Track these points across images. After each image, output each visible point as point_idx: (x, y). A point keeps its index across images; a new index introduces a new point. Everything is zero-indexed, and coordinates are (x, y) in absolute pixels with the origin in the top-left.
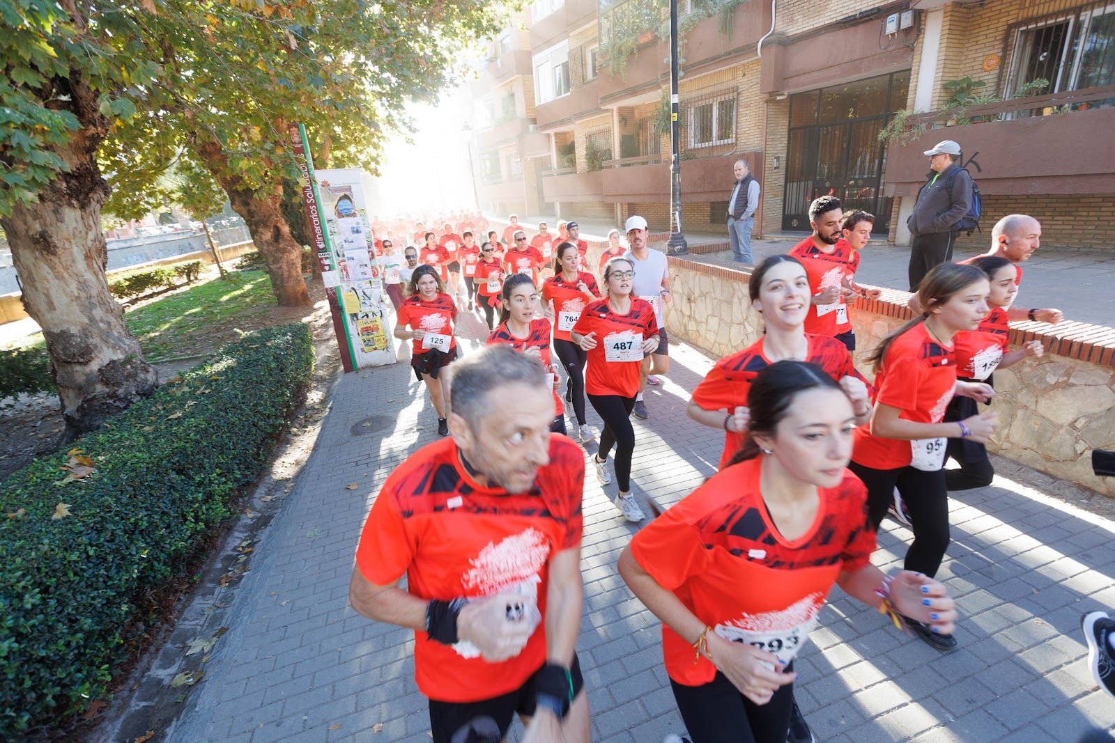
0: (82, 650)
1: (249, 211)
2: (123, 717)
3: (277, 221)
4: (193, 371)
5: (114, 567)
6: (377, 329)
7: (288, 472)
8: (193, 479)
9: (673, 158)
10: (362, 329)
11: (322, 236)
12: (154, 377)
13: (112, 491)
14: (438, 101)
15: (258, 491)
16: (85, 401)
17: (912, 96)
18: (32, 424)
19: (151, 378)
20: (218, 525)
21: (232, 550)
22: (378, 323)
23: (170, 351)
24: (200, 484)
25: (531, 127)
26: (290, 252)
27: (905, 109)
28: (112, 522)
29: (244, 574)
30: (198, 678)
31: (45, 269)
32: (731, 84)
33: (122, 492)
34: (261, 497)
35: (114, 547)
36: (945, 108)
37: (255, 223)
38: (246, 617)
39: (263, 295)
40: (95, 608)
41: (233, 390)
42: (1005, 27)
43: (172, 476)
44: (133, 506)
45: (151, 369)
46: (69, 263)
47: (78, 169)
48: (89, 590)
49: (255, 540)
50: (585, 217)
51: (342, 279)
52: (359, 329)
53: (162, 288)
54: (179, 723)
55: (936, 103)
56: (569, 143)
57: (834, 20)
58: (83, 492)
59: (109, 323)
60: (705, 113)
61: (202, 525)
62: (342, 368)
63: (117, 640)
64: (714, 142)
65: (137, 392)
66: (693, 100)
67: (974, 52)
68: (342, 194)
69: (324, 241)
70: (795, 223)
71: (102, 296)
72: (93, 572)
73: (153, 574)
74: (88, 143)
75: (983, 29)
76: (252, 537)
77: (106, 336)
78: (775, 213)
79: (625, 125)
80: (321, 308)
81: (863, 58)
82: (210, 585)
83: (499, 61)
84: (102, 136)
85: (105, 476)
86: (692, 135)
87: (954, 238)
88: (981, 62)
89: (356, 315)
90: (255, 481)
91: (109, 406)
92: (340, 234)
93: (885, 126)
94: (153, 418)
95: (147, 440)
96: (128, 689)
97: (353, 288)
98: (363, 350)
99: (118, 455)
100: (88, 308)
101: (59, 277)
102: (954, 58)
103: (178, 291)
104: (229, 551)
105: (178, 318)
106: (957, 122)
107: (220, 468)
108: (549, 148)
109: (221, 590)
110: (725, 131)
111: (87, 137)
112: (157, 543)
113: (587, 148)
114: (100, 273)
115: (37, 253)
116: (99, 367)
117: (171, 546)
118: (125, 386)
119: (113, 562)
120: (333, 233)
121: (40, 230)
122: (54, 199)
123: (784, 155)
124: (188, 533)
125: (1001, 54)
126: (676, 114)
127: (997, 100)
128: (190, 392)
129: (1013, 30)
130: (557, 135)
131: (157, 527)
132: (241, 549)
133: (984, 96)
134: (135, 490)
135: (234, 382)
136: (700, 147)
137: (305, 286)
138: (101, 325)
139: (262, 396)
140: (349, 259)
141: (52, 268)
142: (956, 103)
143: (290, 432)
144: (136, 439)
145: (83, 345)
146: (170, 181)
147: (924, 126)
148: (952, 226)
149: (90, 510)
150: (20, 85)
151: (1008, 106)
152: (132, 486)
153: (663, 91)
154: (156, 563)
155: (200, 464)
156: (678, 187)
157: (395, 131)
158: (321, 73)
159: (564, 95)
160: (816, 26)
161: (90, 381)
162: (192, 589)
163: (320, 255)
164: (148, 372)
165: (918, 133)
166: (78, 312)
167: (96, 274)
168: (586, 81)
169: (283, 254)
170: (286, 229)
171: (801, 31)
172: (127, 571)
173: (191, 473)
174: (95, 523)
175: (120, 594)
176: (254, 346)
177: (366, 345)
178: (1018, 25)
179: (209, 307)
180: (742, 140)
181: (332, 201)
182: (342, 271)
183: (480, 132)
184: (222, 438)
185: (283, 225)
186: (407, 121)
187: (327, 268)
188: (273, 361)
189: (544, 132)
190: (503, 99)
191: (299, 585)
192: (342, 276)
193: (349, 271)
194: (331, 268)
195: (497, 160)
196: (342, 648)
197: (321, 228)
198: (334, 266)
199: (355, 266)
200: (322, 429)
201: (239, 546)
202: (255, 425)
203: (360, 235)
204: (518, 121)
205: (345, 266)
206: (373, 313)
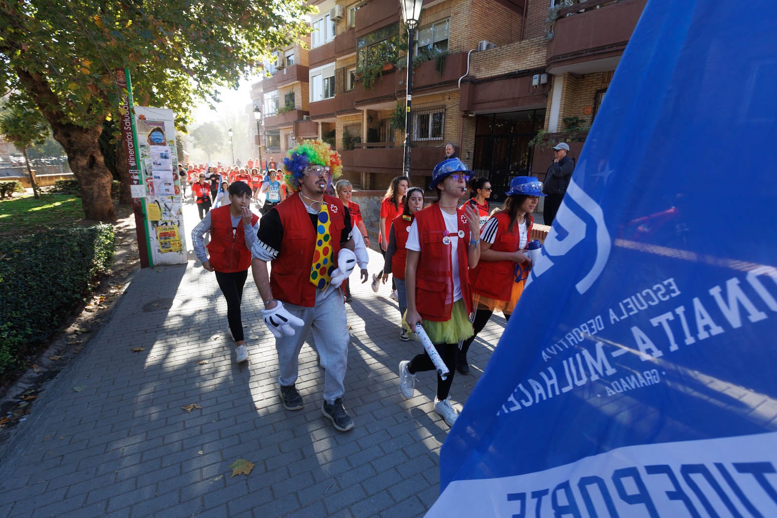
1: (69, 141)
3: (93, 152)
6: (174, 235)
9: (406, 136)
10: (161, 234)
11: (135, 156)
14: (238, 85)
15: (48, 351)
17: (547, 123)
21: (13, 398)
22: (176, 230)
25: (305, 116)
26: (102, 177)
29: (23, 417)
32: (442, 103)
34: (49, 356)
36: (565, 131)
37: (73, 151)
38: (21, 451)
39: (73, 212)
41: (35, 259)
42: (594, 92)
49: (39, 390)
51: (148, 193)
52: (158, 234)
55: (560, 129)
56: (331, 131)
57: (504, 73)
60: (424, 120)
62: (139, 264)
64: (430, 138)
66: (417, 110)
67: (580, 103)
68: (156, 127)
75: (584, 91)
76: (36, 387)
79: (372, 120)
81: (519, 98)
83: (285, 70)
86: (416, 132)
88: (583, 110)
89: (156, 222)
90: (46, 341)
92: (149, 156)
93: (532, 138)
97: (156, 201)
98: (159, 251)
102: (569, 105)
104: (10, 398)
106: (572, 140)
107: (11, 322)
108: (317, 133)
110: (437, 132)
113: (344, 135)
120: (144, 156)
123: (472, 151)
125: (593, 106)
126: (409, 108)
130: (323, 124)
133: (585, 128)
136: (420, 140)
137: (112, 205)
139: (62, 271)
140: (156, 177)
142: (571, 130)
153: (398, 102)
157: (203, 100)
159: (330, 98)
160: (493, 75)
163: (131, 171)
168: (346, 91)
169: (96, 178)
170: (101, 159)
171: (484, 77)
176: (60, 235)
177: (163, 247)
178: (601, 91)
180: (447, 139)
181: (146, 131)
182: (148, 186)
183: (267, 116)
184: (18, 296)
185: (98, 155)
186: (213, 93)
187: (135, 182)
188: (77, 246)
189: (314, 121)
190: (286, 96)
191: (80, 422)
192: (148, 190)
193: (155, 186)
194: (139, 182)
195: (278, 138)
196: (119, 470)
197: (134, 151)
198: (142, 181)
199: (160, 184)
200: (116, 306)
201: (21, 394)
202: (52, 293)
203: (167, 160)
204: (296, 112)
205: (151, 182)
206: (172, 222)
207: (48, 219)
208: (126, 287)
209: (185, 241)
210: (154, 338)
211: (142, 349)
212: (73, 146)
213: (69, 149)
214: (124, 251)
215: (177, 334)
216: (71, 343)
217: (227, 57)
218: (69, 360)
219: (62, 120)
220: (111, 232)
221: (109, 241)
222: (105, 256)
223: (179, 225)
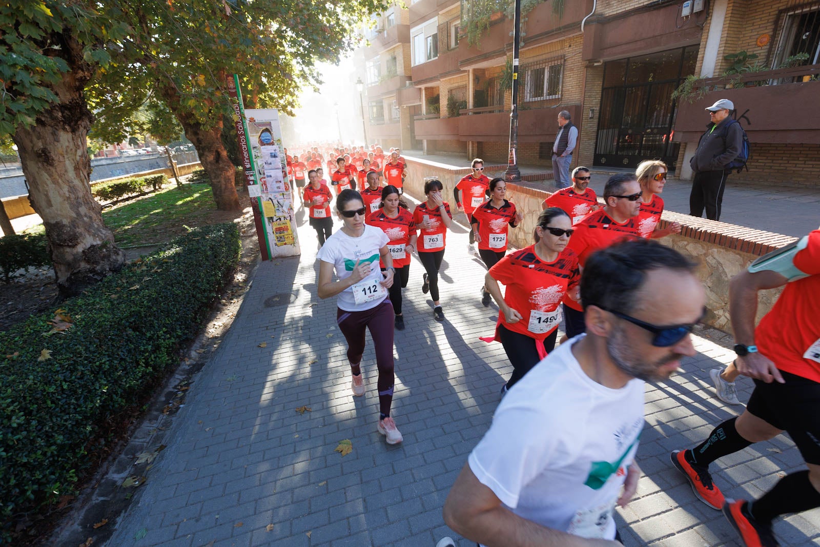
0: (56, 458)
1: (198, 139)
2: (86, 508)
3: (218, 148)
4: (151, 255)
5: (82, 398)
6: (287, 229)
7: (217, 332)
8: (145, 335)
9: (512, 108)
10: (276, 229)
11: (249, 159)
12: (123, 259)
13: (82, 342)
14: (339, 61)
15: (195, 345)
16: (73, 274)
17: (699, 65)
18: (37, 289)
19: (120, 258)
20: (163, 369)
21: (173, 388)
22: (288, 225)
23: (138, 240)
24: (150, 339)
25: (408, 82)
26: (227, 171)
27: (693, 73)
28: (82, 365)
29: (182, 406)
30: (142, 481)
31: (45, 176)
32: (560, 53)
33: (91, 343)
34: (196, 350)
35: (83, 383)
36: (724, 74)
37: (202, 148)
38: (180, 438)
39: (207, 201)
40: (67, 427)
41: (178, 270)
42: (777, 12)
43: (129, 332)
44: (99, 354)
45: (120, 253)
46: (63, 172)
47: (70, 102)
48: (62, 414)
49: (190, 381)
50: (445, 151)
51: (263, 191)
52: (274, 229)
53: (134, 194)
54: (126, 514)
55: (718, 71)
56: (435, 95)
57: (642, 5)
58: (62, 341)
59: (91, 218)
61: (150, 369)
62: (260, 256)
63: (82, 452)
64: (545, 97)
65: (110, 269)
66: (530, 65)
67: (750, 31)
68: (264, 128)
69: (250, 162)
70: (603, 160)
71: (86, 198)
72: (66, 401)
73: (112, 404)
74: (77, 84)
75: (759, 13)
76: (188, 379)
77: (88, 228)
78: (589, 152)
79: (478, 82)
80: (248, 212)
81: (662, 35)
82: (155, 413)
83: (385, 32)
84: (88, 78)
85: (79, 331)
86: (528, 91)
87: (726, 175)
88: (755, 40)
89: (272, 218)
90: (193, 338)
91: (90, 278)
92: (262, 157)
93: (677, 87)
94: (119, 289)
95: (113, 305)
96: (91, 487)
97: (270, 198)
98: (276, 245)
99: (90, 315)
100: (76, 206)
101: (55, 182)
102: (734, 36)
103: (146, 196)
104: (170, 388)
105: (146, 216)
107: (166, 327)
108: (420, 99)
109: (163, 417)
110: (554, 88)
111: (77, 79)
112: (116, 381)
113: (449, 100)
114: (85, 181)
115: (40, 164)
116: (82, 249)
117: (126, 384)
118: (101, 265)
119: (82, 393)
120: (256, 157)
121: (42, 147)
122: (53, 124)
123: (598, 108)
124: (140, 375)
125: (771, 33)
126: (516, 74)
127: (767, 69)
128: (147, 270)
129: (783, 14)
130: (426, 89)
131: (116, 369)
132: (179, 387)
133: (756, 66)
134: (100, 341)
135: (179, 264)
136: (533, 100)
137: (237, 196)
138: (85, 219)
139: (200, 276)
140: (268, 176)
141: (51, 176)
142: (734, 71)
143: (220, 303)
144: (104, 304)
145: (72, 233)
146: (143, 116)
147: (707, 88)
148: (725, 166)
149: (66, 355)
150: (25, 37)
151: (775, 75)
152: (98, 338)
153: (508, 57)
154: (114, 396)
155: (151, 324)
156: (516, 131)
157: (307, 83)
158: (250, 35)
159: (433, 59)
160: (627, 9)
161: (76, 260)
162: (142, 416)
163: (247, 173)
164: (118, 254)
165: (703, 94)
166: (69, 209)
167: (82, 181)
168: (450, 49)
169: (222, 171)
170: (224, 153)
171: (615, 13)
172: (92, 402)
173: (144, 330)
174: (69, 365)
175: (86, 418)
176: (196, 239)
177: (279, 241)
178: (787, 10)
179: (168, 209)
180: (566, 96)
182: (262, 185)
183: (370, 86)
184: (168, 305)
185: (222, 150)
186: (315, 75)
187: (252, 183)
188: (209, 250)
189: (417, 87)
190: (388, 61)
191: (219, 416)
192: (262, 189)
193: (268, 185)
194: (255, 183)
195: (382, 107)
196: (247, 465)
197: (248, 153)
198: (257, 181)
199: (272, 182)
201: (178, 385)
202: (194, 296)
203: (277, 159)
204: (398, 78)
205: (265, 181)
206: (285, 218)
207: (189, 211)
209: (297, 234)
212: (200, 144)
213: (199, 146)
216: (212, 337)
217: (325, 38)
223: (290, 220)
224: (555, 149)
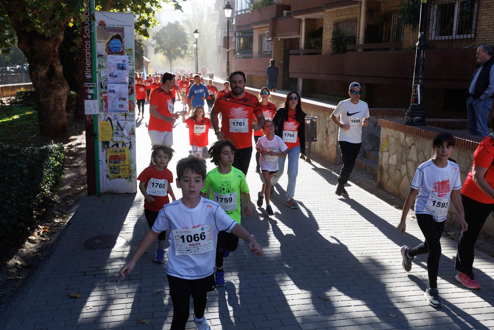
1: (32, 50)
3: (53, 61)
6: (124, 159)
9: (419, 35)
10: (111, 156)
11: (91, 68)
22: (126, 153)
25: (285, 11)
26: (59, 89)
37: (35, 61)
39: (29, 126)
50: (325, 94)
51: (101, 109)
52: (108, 157)
56: (318, 28)
60: (447, 11)
62: (86, 190)
64: (454, 36)
68: (115, 34)
69: (91, 72)
80: (75, 139)
86: (434, 28)
89: (107, 143)
92: (106, 67)
97: (109, 118)
98: (108, 176)
108: (299, 32)
113: (334, 34)
120: (100, 67)
130: (307, 20)
137: (66, 120)
140: (110, 91)
156: (422, 62)
163: (86, 84)
169: (53, 89)
170: (60, 69)
176: (12, 155)
177: (112, 172)
180: (481, 36)
181: (105, 39)
182: (102, 101)
183: (239, 13)
185: (57, 65)
187: (90, 97)
188: (26, 168)
189: (296, 17)
192: (101, 106)
193: (109, 102)
194: (93, 97)
197: (91, 61)
198: (96, 95)
199: (115, 99)
200: (58, 239)
203: (124, 71)
204: (274, 7)
205: (105, 97)
206: (123, 144)
208: (70, 217)
209: (135, 166)
210: (93, 284)
211: (78, 297)
214: (73, 174)
215: (117, 282)
216: (11, 277)
218: (7, 297)
219: (27, 28)
220: (61, 152)
221: (59, 163)
222: (53, 180)
223: (130, 147)
224: (471, 90)
